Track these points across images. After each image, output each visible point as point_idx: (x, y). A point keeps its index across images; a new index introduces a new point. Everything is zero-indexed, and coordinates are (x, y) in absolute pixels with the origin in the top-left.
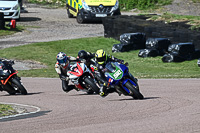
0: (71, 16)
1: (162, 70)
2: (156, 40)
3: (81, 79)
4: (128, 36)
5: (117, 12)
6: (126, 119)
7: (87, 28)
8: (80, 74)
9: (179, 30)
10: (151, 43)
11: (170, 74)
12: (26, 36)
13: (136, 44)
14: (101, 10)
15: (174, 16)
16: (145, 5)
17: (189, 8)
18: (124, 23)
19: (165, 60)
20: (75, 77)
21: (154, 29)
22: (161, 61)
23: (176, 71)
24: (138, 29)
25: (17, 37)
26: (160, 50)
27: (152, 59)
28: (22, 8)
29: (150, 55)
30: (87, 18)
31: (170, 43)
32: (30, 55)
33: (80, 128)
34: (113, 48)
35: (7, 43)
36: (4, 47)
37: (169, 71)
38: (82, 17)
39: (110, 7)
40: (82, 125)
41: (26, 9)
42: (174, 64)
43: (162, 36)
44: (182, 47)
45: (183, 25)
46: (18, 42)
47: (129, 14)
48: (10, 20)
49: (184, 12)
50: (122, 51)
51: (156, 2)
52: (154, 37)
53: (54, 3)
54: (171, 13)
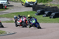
0: (23, 5)
1: (50, 21)
2: (48, 12)
3: (21, 23)
4: (40, 11)
5: (36, 4)
6: (39, 35)
7: (27, 8)
8: (21, 22)
9: (55, 9)
10: (46, 13)
11: (52, 22)
12: (9, 11)
13: (42, 13)
14: (32, 3)
15: (53, 5)
16: (44, 2)
17: (57, 3)
18: (38, 7)
19: (50, 18)
20: (19, 22)
21: (47, 9)
22: (49, 18)
23: (54, 21)
24: (42, 8)
25: (7, 11)
26: (49, 15)
27: (46, 17)
28: (8, 3)
29: (46, 16)
30: (28, 5)
31: (52, 13)
32: (10, 16)
33: (25, 38)
34: (35, 14)
35: (4, 13)
36: (3, 14)
37: (52, 21)
38: (26, 5)
39: (34, 2)
40: (26, 37)
41: (10, 3)
42: (53, 19)
43: (49, 11)
44: (55, 14)
45: (56, 7)
46: (7, 12)
47: (40, 4)
48: (5, 6)
49: (56, 3)
50: (38, 15)
51: (48, 1)
52: (47, 11)
53: (18, 1)
54: (52, 4)
